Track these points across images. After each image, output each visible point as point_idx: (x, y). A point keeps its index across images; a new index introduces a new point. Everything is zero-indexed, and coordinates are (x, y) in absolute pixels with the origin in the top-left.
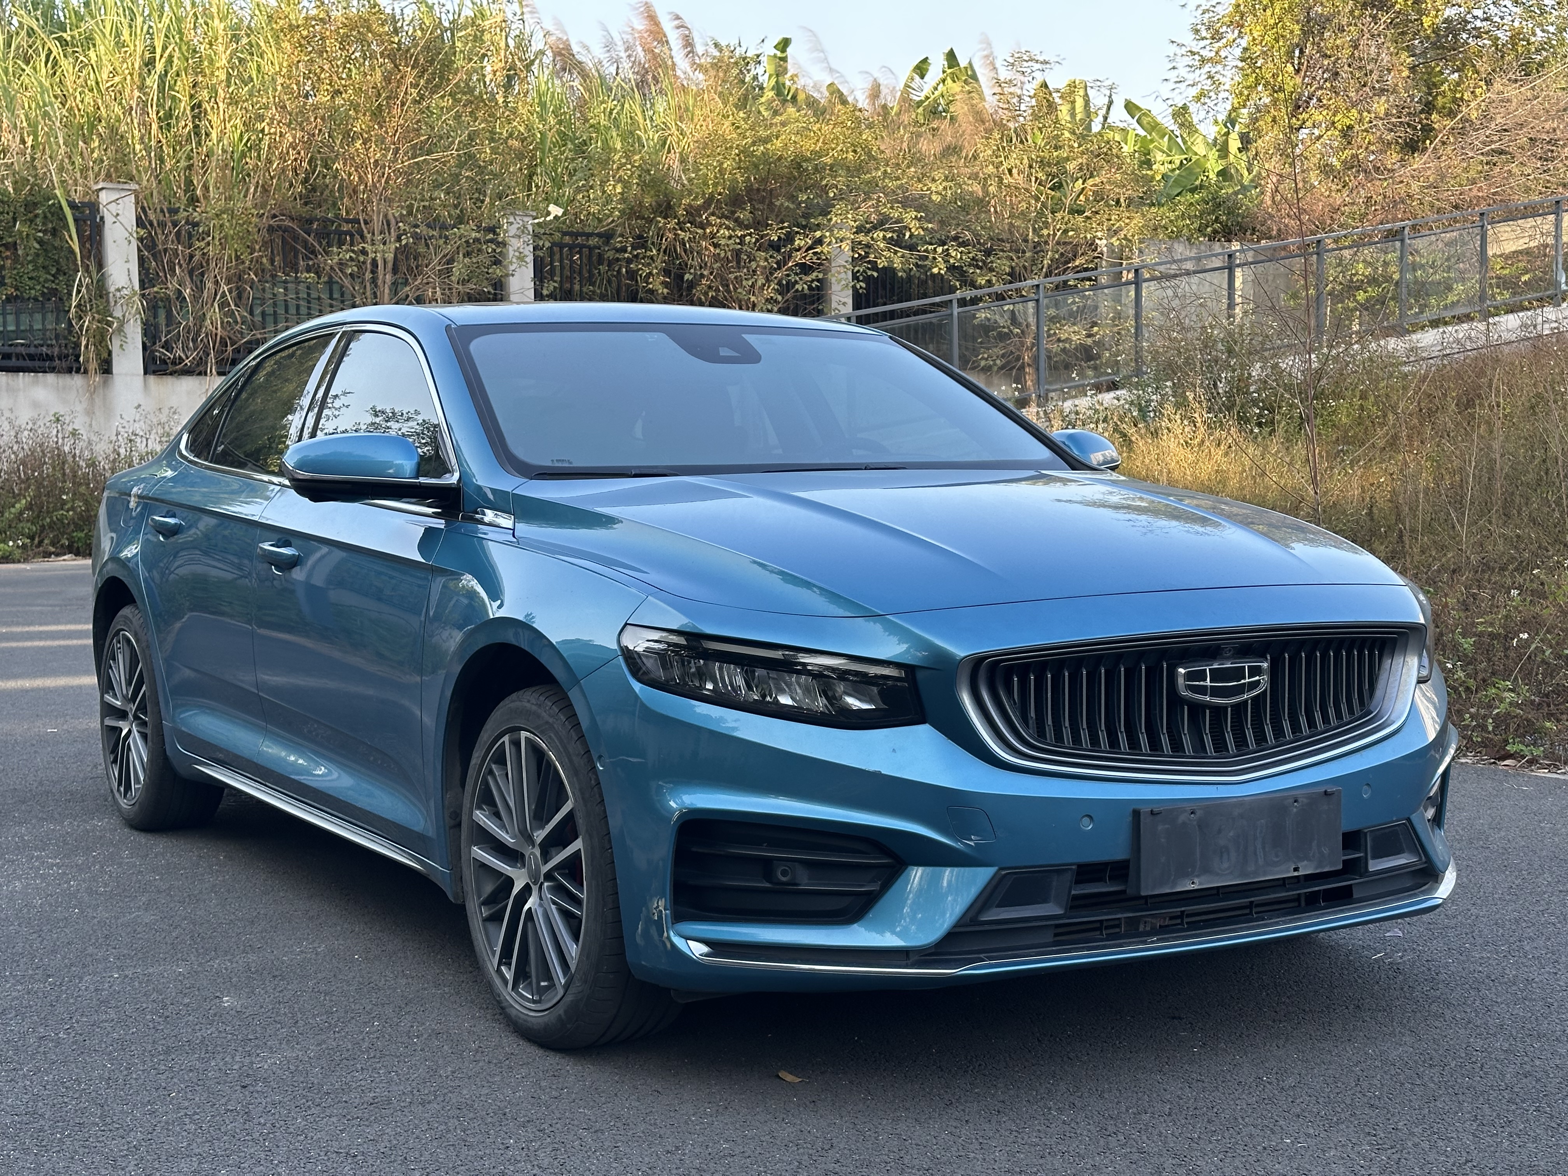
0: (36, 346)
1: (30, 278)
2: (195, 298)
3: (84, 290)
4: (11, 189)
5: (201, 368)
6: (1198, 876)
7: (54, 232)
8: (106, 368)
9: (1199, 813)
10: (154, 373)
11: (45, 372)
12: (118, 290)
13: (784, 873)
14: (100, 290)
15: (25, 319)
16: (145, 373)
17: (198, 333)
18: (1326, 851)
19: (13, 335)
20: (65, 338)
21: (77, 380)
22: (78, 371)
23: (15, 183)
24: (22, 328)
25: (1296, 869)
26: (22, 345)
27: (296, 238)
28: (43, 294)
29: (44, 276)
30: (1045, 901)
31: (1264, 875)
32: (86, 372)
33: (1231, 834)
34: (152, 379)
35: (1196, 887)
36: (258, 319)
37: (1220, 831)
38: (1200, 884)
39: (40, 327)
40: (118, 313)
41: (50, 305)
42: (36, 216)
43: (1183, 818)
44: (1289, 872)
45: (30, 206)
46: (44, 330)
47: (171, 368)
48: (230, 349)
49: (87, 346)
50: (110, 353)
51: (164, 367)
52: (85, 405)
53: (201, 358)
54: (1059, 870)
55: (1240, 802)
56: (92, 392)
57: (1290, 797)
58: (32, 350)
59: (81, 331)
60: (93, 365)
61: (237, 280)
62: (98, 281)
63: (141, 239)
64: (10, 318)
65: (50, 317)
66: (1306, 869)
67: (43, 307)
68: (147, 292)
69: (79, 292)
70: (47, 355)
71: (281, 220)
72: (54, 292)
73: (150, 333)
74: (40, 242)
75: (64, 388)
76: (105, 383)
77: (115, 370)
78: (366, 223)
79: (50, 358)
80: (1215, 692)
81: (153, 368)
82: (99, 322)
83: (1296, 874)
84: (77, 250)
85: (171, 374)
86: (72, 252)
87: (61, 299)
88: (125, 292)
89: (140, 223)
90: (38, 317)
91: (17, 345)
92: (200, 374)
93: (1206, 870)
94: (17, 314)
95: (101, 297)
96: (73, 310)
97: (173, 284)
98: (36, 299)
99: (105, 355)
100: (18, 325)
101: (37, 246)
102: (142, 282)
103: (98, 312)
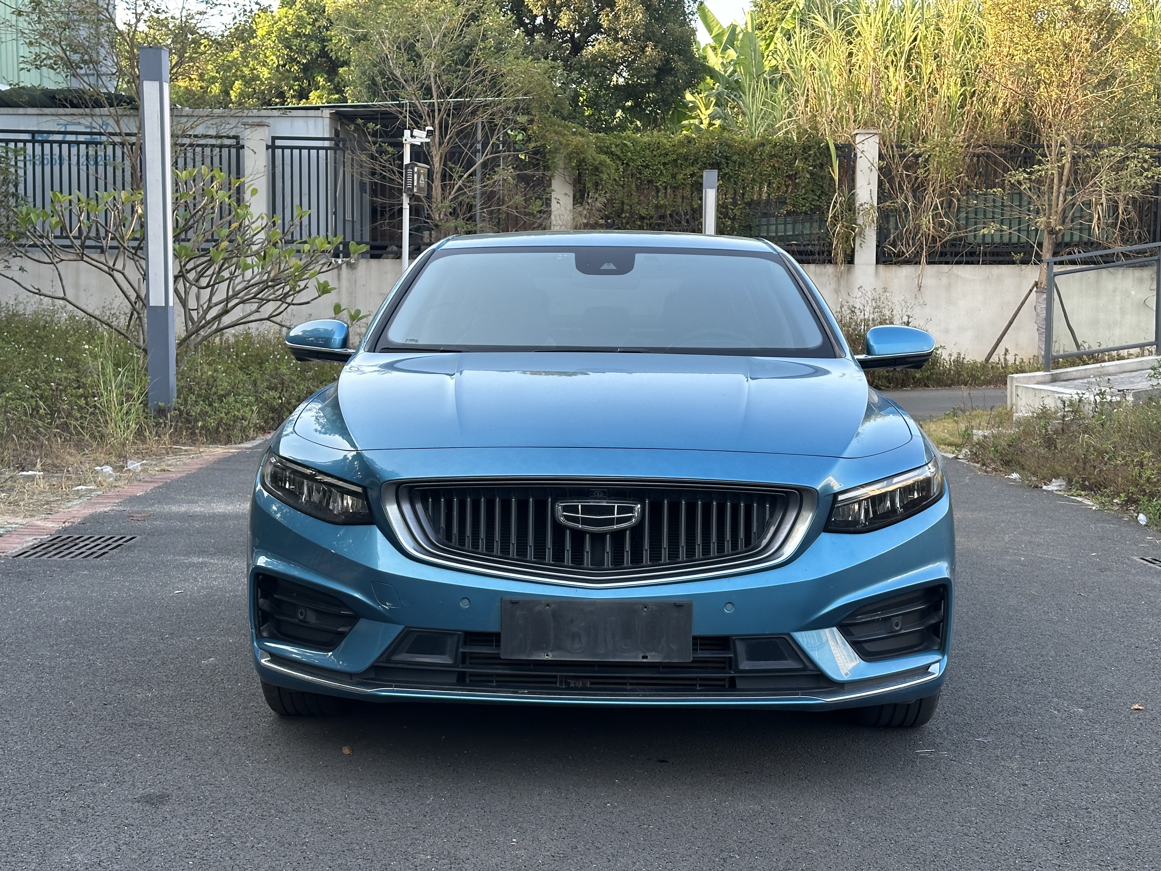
0: (804, 245)
1: (803, 199)
2: (916, 209)
3: (838, 205)
4: (795, 138)
5: (917, 259)
6: (551, 651)
7: (822, 166)
8: (850, 260)
9: (553, 606)
10: (884, 263)
11: (809, 263)
12: (861, 205)
13: (302, 614)
14: (850, 206)
15: (799, 227)
16: (878, 262)
17: (916, 234)
18: (674, 647)
19: (790, 238)
20: (824, 240)
21: (829, 269)
22: (830, 262)
23: (799, 133)
24: (797, 233)
25: (645, 657)
26: (796, 244)
27: (996, 163)
28: (811, 209)
29: (811, 196)
30: (442, 653)
31: (615, 656)
32: (836, 263)
33: (583, 624)
34: (881, 267)
35: (549, 658)
36: (963, 222)
37: (572, 621)
38: (553, 656)
39: (809, 232)
40: (860, 221)
41: (816, 217)
42: (810, 156)
43: (538, 608)
44: (636, 657)
45: (806, 148)
46: (811, 234)
47: (894, 260)
48: (939, 244)
49: (837, 245)
50: (853, 250)
51: (890, 259)
52: (833, 286)
53: (918, 252)
54: (450, 633)
55: (592, 603)
56: (839, 278)
57: (644, 603)
58: (802, 248)
59: (834, 234)
60: (840, 257)
61: (946, 193)
62: (849, 199)
63: (880, 169)
64: (789, 227)
65: (816, 225)
66: (653, 658)
67: (811, 218)
68: (881, 205)
69: (834, 207)
70: (811, 251)
71: (985, 149)
72: (819, 208)
73: (882, 236)
74: (812, 174)
75: (821, 274)
76: (849, 270)
77: (857, 260)
78: (1048, 147)
79: (812, 253)
80: (585, 522)
81: (883, 259)
82: (847, 228)
83: (645, 660)
84: (836, 178)
85: (895, 264)
86: (832, 179)
87: (823, 213)
88: (866, 206)
89: (881, 157)
90: (807, 225)
91: (791, 245)
92: (916, 263)
93: (559, 647)
94: (794, 223)
95: (850, 210)
96: (829, 220)
97: (901, 200)
98: (806, 213)
99: (848, 252)
100: (794, 231)
101: (808, 176)
102: (879, 198)
103: (846, 221)
